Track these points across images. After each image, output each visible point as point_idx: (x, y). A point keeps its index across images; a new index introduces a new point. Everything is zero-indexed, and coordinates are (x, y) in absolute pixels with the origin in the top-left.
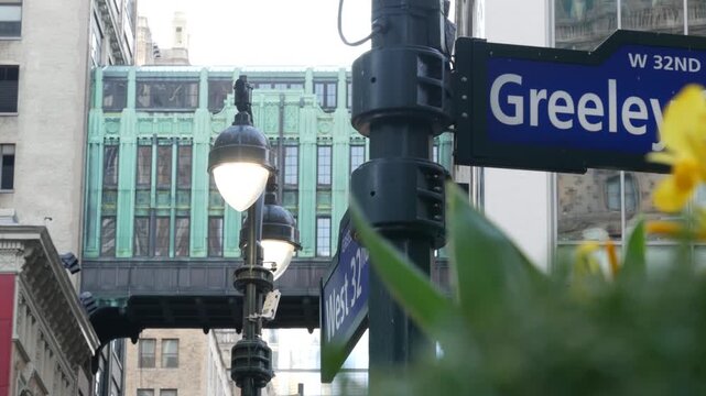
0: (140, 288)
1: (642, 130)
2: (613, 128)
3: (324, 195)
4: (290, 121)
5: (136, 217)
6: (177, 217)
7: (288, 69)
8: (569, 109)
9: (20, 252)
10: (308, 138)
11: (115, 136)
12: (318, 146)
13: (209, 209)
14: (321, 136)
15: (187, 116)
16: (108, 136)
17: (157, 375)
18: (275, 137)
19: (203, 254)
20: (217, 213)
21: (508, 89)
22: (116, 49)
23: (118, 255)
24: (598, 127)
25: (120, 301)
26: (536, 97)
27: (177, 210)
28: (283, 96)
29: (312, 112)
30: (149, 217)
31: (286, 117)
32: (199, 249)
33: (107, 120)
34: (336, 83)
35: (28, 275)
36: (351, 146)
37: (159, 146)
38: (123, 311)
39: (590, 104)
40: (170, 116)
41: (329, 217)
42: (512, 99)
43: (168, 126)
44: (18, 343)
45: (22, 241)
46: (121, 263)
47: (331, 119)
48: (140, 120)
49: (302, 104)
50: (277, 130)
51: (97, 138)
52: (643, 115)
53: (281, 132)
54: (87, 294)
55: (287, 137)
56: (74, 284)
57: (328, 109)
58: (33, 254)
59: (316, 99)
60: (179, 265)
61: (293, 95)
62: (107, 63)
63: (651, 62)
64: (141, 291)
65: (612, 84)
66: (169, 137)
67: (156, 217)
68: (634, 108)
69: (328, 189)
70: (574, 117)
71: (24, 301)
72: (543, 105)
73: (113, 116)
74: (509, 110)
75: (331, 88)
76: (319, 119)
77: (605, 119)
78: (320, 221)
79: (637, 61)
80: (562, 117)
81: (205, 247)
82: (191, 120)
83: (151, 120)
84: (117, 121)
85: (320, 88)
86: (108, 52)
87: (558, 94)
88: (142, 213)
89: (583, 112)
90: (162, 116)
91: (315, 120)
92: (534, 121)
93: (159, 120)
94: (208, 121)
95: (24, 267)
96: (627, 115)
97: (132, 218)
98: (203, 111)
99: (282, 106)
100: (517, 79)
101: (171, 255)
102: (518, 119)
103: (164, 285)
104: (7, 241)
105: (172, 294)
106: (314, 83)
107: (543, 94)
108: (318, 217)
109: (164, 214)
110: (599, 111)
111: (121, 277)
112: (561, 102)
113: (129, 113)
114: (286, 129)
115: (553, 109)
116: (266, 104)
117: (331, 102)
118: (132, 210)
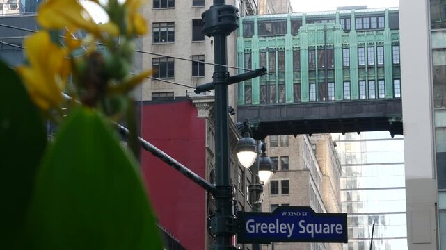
0: (264, 118)
1: (285, 232)
2: (277, 232)
3: (347, 71)
4: (329, 38)
5: (261, 86)
6: (279, 85)
7: (328, 13)
8: (266, 228)
9: (207, 108)
10: (338, 45)
11: (249, 49)
12: (343, 48)
13: (294, 80)
14: (344, 44)
15: (282, 38)
16: (246, 49)
17: (279, 150)
18: (323, 45)
19: (292, 101)
20: (297, 82)
21: (251, 223)
22: (249, 7)
23: (253, 103)
24: (274, 232)
25: (255, 124)
26: (258, 225)
27: (279, 81)
28: (325, 26)
29: (339, 33)
30: (266, 85)
31: (327, 35)
32: (290, 99)
33: (245, 42)
34: (350, 18)
35: (212, 117)
36: (358, 47)
37: (269, 52)
38: (256, 129)
39: (272, 226)
40: (274, 38)
41: (349, 81)
42: (251, 226)
43: (273, 43)
44: (208, 149)
45: (208, 103)
46: (254, 107)
47: (348, 36)
48: (260, 41)
49: (334, 29)
50: (323, 42)
51: (241, 50)
52: (285, 228)
53: (325, 43)
54: (240, 123)
55: (328, 45)
56: (234, 121)
57: (347, 31)
58: (213, 109)
59: (341, 27)
60: (281, 106)
61: (331, 25)
62: (245, 14)
63: (288, 213)
64: (264, 119)
65: (277, 220)
66: (273, 48)
67: (270, 85)
68: (283, 226)
69: (348, 68)
70: (268, 230)
71: (210, 129)
72: (260, 227)
73: (247, 39)
74: (251, 229)
75: (348, 21)
76: (343, 36)
77: (275, 230)
78: (345, 83)
79: (284, 214)
80: (264, 230)
81: (292, 98)
82: (284, 39)
83: (265, 41)
84: (250, 41)
85: (343, 21)
86: (245, 8)
87: (263, 224)
88: (263, 84)
89: (270, 228)
90: (270, 38)
91: (340, 36)
92: (257, 231)
93: (269, 40)
94: (291, 39)
95: (209, 115)
96: (281, 228)
97: (259, 86)
98: (289, 35)
99: (325, 31)
100: (253, 221)
101: (277, 102)
102: (253, 231)
103: (274, 116)
104: (201, 103)
105: (279, 120)
106: (340, 19)
107: (260, 224)
108: (344, 82)
109: (273, 83)
110: (274, 228)
111: (255, 114)
112: (264, 226)
113: (255, 38)
114: (328, 42)
115: (262, 228)
116: (318, 30)
117: (348, 27)
118: (258, 83)
